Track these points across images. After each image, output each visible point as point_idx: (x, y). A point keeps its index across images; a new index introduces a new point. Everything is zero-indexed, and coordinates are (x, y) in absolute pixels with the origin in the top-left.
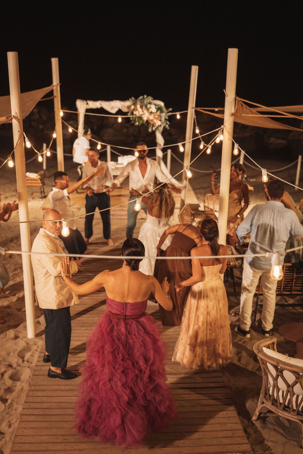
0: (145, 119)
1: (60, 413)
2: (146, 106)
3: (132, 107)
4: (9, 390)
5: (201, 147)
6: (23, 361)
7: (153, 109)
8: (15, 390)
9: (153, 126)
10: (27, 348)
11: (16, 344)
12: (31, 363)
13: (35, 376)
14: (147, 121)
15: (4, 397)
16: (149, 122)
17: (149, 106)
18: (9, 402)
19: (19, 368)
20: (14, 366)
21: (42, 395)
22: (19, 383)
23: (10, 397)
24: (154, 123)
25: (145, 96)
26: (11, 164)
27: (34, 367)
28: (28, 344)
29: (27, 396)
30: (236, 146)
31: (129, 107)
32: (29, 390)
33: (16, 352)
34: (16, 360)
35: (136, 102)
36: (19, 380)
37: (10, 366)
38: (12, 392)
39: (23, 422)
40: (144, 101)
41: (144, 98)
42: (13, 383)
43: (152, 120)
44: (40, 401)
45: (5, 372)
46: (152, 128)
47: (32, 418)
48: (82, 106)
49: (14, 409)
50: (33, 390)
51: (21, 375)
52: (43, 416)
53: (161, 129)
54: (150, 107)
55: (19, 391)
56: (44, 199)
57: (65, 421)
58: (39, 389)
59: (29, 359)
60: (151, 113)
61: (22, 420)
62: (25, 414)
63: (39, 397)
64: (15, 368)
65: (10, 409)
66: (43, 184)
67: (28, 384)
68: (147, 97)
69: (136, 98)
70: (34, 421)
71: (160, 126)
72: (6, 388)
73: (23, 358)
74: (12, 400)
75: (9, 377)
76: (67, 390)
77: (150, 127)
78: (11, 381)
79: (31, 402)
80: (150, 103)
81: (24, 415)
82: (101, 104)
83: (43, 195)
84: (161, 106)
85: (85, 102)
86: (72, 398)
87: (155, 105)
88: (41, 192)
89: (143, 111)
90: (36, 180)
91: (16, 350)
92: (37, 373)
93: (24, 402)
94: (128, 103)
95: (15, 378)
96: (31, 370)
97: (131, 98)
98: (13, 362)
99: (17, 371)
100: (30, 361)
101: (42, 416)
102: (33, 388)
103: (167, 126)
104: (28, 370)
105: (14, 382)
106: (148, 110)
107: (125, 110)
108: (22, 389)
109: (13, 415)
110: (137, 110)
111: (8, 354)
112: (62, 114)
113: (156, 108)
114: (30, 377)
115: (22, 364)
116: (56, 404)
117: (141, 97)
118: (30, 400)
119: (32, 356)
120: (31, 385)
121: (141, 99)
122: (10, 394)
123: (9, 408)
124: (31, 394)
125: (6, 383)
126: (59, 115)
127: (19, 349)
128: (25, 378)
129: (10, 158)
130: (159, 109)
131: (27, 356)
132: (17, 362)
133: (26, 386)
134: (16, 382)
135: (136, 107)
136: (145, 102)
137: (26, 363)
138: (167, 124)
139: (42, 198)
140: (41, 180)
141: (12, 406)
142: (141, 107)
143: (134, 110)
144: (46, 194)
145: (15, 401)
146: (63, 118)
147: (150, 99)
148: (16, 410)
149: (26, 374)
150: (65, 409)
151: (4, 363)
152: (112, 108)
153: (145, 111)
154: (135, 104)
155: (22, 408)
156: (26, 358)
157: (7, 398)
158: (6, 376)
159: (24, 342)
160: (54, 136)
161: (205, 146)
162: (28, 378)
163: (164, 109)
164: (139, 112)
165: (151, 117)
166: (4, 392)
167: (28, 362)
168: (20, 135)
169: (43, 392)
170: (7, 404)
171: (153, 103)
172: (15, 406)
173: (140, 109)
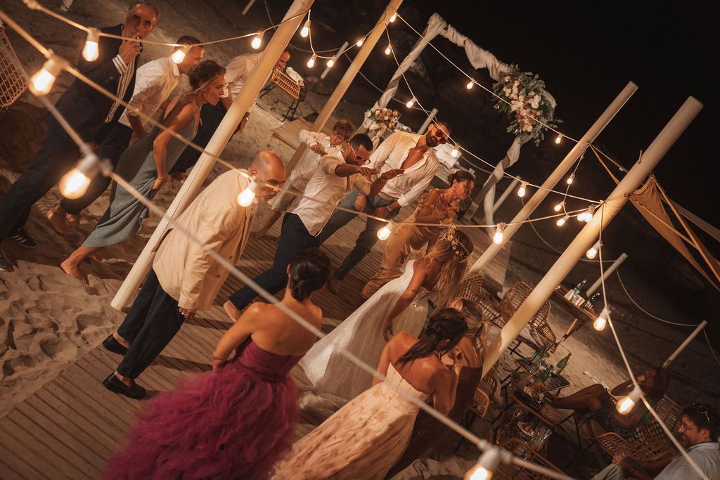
0: (514, 108)
1: (71, 445)
2: (527, 92)
3: (507, 79)
4: (27, 360)
5: (558, 208)
6: (78, 333)
7: (535, 103)
8: (34, 366)
9: (518, 127)
10: (97, 319)
11: (87, 300)
12: (87, 343)
13: (77, 367)
14: (515, 113)
15: (12, 365)
16: (516, 116)
17: (532, 93)
18: (14, 376)
19: (64, 338)
20: (61, 331)
21: (66, 400)
22: (48, 360)
23: (20, 371)
24: (523, 124)
25: (537, 76)
26: (256, 43)
27: (86, 353)
28: (103, 313)
29: (44, 387)
30: (599, 244)
31: (502, 75)
32: (54, 381)
33: (78, 314)
34: (69, 324)
35: (518, 76)
36: (51, 355)
37: (55, 327)
38: (29, 366)
39: (11, 420)
40: (529, 82)
41: (533, 77)
42: (39, 354)
43: (522, 117)
44: (56, 408)
45: (42, 330)
46: (515, 128)
47: (26, 423)
48: (435, 27)
49: (13, 392)
50: (59, 385)
51: (60, 351)
52: (44, 433)
53: (527, 139)
54: (533, 98)
55: (39, 371)
56: (286, 121)
57: (69, 462)
58: (70, 390)
59: (88, 335)
60: (529, 105)
61: (11, 416)
62: (22, 410)
63: (59, 401)
64: (58, 335)
65: (6, 388)
66: (302, 98)
67: (58, 371)
68: (539, 79)
69: (522, 70)
70: (25, 430)
71: (529, 133)
72: (25, 353)
73: (81, 328)
74: (19, 378)
75: (42, 341)
76: (105, 419)
77: (513, 124)
78: (39, 349)
79: (43, 401)
80: (536, 91)
81: (20, 411)
82: (465, 41)
83: (290, 114)
84: (550, 105)
85: (444, 24)
86: (104, 436)
87: (543, 98)
88: (291, 108)
89: (518, 96)
90: (295, 86)
91: (81, 310)
92: (84, 364)
93: (33, 392)
94: (504, 68)
95: (48, 348)
96: (79, 353)
97: (515, 65)
98: (63, 324)
99: (58, 342)
100: (89, 339)
101: (42, 430)
102: (61, 381)
103: (538, 141)
104: (74, 351)
105: (43, 353)
106: (527, 98)
107: (494, 76)
108: (46, 372)
109: (4, 399)
110: (511, 87)
111: (65, 308)
112: (393, 19)
113: (540, 103)
114: (69, 362)
115: (73, 337)
116: (76, 428)
117: (530, 74)
118: (45, 395)
119: (96, 334)
120: (61, 376)
121: (528, 76)
122: (24, 367)
123: (6, 386)
124: (52, 387)
125: (30, 347)
126: (389, 19)
127: (86, 311)
128: (62, 359)
129: (261, 34)
130: (544, 108)
131: (90, 329)
132: (68, 328)
133: (53, 373)
134: (45, 355)
135: (513, 83)
136: (531, 84)
137: (79, 338)
138: (540, 138)
139: (285, 117)
140: (302, 90)
141: (13, 386)
142: (520, 88)
143: (507, 83)
144: (295, 116)
145: (23, 381)
146: (390, 26)
147: (541, 85)
148: (14, 395)
149: (67, 354)
150: (82, 446)
151: (50, 316)
152: (478, 60)
153: (521, 98)
154: (513, 77)
155: (23, 399)
156: (84, 332)
157: (15, 369)
158: (39, 337)
159: (100, 307)
160: (359, 43)
161: (562, 211)
162: (67, 362)
163: (551, 114)
164: (512, 91)
165: (524, 113)
166: (18, 358)
167: (84, 338)
168: (302, 10)
169: (71, 398)
170: (8, 378)
171: (540, 94)
172: (17, 389)
173: (515, 90)
